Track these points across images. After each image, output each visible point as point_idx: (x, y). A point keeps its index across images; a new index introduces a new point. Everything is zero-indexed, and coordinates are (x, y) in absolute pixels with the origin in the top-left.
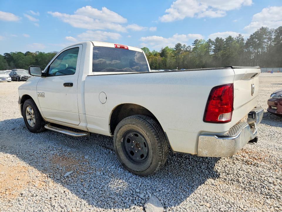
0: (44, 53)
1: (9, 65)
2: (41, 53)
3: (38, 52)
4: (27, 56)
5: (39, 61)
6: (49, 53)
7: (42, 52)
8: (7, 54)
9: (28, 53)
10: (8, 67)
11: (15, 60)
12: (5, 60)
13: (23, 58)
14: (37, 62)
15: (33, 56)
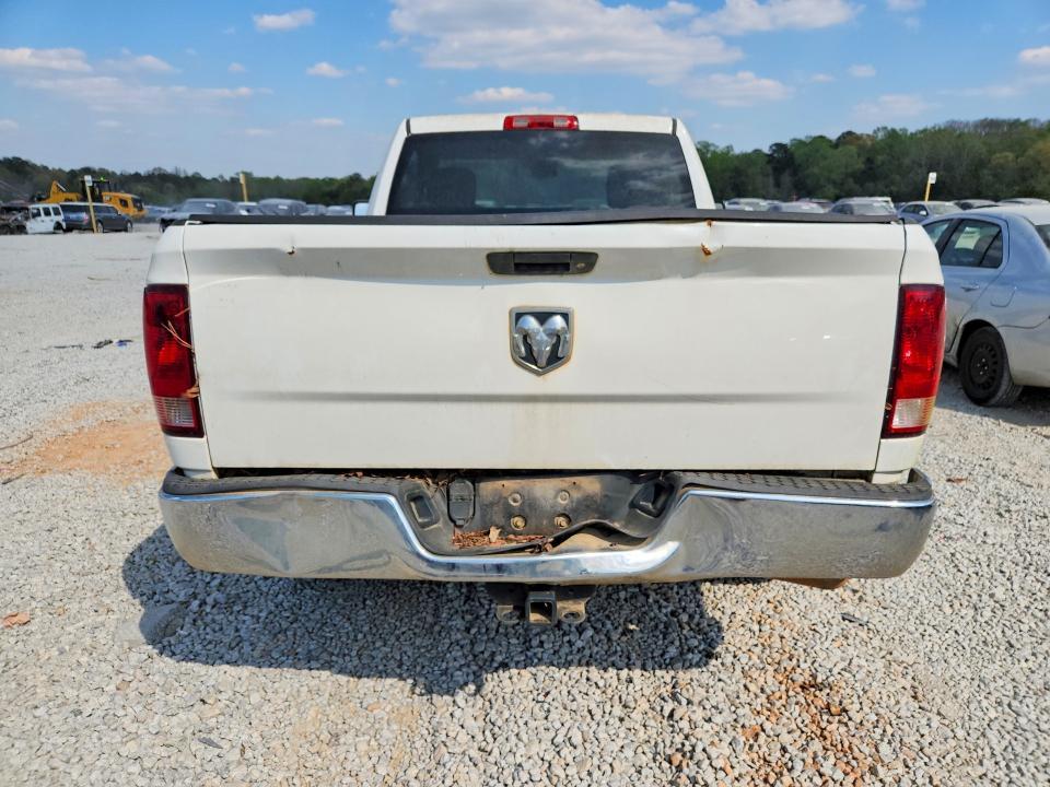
0: (905, 130)
1: (778, 184)
2: (894, 131)
3: (885, 128)
4: (840, 149)
5: (879, 163)
6: (925, 131)
7: (897, 127)
8: (779, 147)
9: (848, 137)
10: (773, 190)
11: (800, 165)
12: (769, 169)
13: (825, 158)
14: (871, 169)
15: (862, 148)
